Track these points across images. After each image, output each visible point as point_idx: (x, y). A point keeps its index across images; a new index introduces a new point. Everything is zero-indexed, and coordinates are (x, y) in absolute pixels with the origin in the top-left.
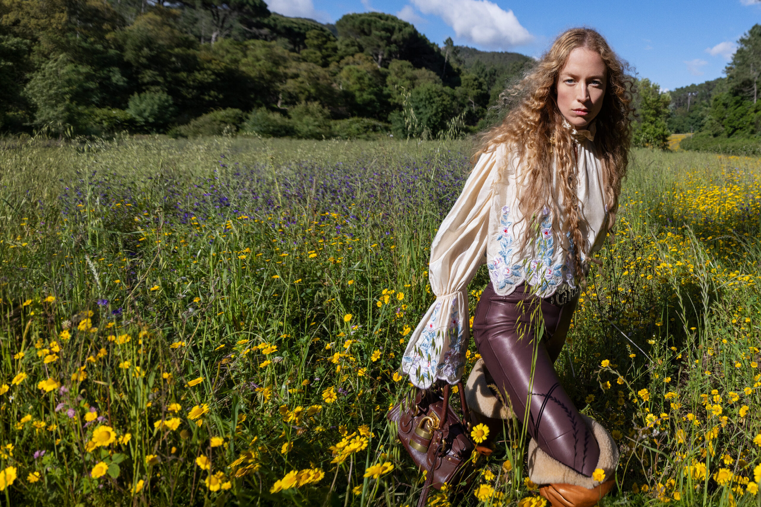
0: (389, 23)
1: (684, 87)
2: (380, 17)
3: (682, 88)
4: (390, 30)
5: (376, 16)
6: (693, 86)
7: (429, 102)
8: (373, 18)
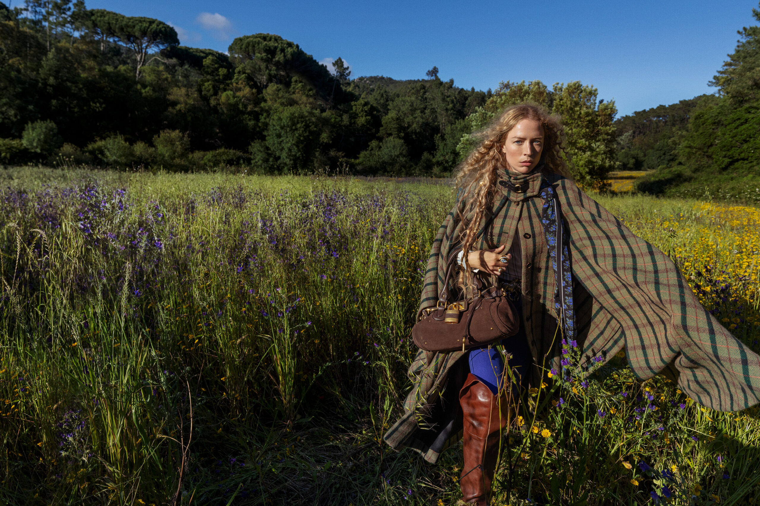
0: (272, 44)
1: (647, 109)
2: (265, 38)
3: (644, 111)
4: (271, 52)
5: (260, 37)
6: (662, 107)
7: (291, 130)
8: (257, 40)
